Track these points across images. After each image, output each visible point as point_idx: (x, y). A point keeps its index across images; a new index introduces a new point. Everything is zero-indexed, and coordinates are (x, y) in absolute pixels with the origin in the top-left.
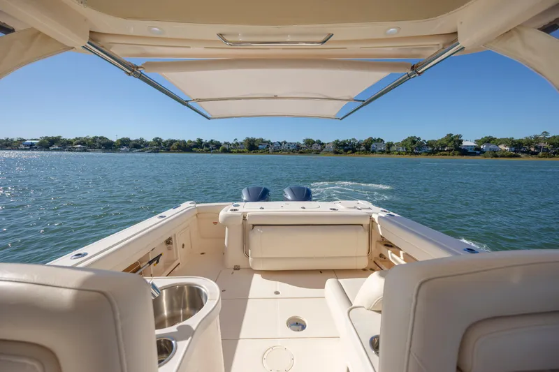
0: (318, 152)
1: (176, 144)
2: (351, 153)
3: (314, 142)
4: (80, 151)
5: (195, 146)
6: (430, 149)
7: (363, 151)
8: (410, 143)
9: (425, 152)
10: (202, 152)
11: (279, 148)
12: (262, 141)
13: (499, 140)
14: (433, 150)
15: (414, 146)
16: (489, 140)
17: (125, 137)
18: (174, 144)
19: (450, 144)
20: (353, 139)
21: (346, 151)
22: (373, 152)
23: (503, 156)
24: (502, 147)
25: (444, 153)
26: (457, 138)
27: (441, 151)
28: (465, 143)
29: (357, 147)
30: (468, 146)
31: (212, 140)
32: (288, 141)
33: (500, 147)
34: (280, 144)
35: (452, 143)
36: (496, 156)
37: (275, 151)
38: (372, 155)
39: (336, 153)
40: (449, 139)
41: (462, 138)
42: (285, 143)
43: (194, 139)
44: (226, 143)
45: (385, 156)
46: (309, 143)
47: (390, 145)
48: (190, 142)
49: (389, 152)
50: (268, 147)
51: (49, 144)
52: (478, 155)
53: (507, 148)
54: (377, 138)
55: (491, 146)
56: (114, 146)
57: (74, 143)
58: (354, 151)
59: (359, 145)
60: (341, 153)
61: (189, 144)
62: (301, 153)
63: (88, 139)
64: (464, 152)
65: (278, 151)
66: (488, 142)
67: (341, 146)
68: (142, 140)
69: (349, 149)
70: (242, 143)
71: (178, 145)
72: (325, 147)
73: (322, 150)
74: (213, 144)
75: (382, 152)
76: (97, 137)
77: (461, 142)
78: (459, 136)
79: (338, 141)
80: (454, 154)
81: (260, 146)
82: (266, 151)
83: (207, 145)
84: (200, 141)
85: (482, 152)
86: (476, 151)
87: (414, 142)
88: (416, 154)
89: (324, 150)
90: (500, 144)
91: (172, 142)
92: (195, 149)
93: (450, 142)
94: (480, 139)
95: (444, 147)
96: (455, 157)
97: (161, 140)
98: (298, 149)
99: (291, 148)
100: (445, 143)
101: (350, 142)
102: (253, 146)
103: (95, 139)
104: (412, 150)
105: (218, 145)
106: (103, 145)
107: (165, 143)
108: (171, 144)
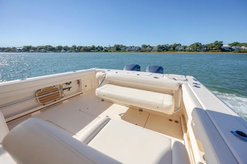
0: (150, 51)
1: (83, 48)
2: (166, 51)
3: (147, 46)
4: (43, 52)
5: (91, 49)
6: (206, 49)
7: (172, 50)
8: (196, 46)
9: (203, 50)
10: (95, 52)
11: (131, 49)
12: (122, 46)
13: (241, 44)
14: (207, 49)
15: (198, 48)
16: (236, 44)
17: (60, 45)
18: (82, 48)
19: (217, 46)
20: (167, 44)
21: (163, 50)
22: (177, 50)
23: (243, 52)
24: (243, 47)
25: (213, 50)
26: (220, 43)
27: (211, 50)
28: (224, 46)
29: (169, 48)
30: (225, 47)
31: (99, 46)
32: (135, 46)
33: (242, 47)
34: (131, 47)
35: (218, 45)
36: (240, 52)
37: (129, 51)
38: (176, 52)
39: (159, 51)
40: (216, 43)
41: (223, 43)
42: (133, 47)
43: (91, 46)
44: (105, 47)
45: (183, 52)
46: (145, 46)
47: (185, 47)
48: (89, 47)
49: (185, 51)
50: (125, 49)
51: (27, 49)
52: (231, 51)
53: (245, 48)
54: (178, 44)
55: (238, 47)
56: (55, 49)
57: (38, 48)
58: (167, 50)
59: (170, 47)
60: (161, 51)
61: (88, 48)
62: (142, 51)
63: (43, 47)
64: (223, 50)
65: (130, 51)
66: (235, 45)
67: (161, 48)
68: (67, 46)
69: (165, 49)
70: (113, 47)
71: (84, 49)
72: (153, 48)
73: (151, 50)
74: (99, 48)
75: (182, 50)
76: (47, 46)
77: (222, 45)
78: (222, 42)
79: (160, 45)
80: (218, 51)
81: (121, 49)
82: (124, 51)
83: (97, 48)
84: (94, 47)
85: (233, 50)
86: (230, 50)
87: (198, 45)
88: (199, 51)
89: (153, 50)
90: (242, 46)
91: (81, 47)
92: (91, 50)
93: (216, 45)
94: (231, 43)
95: (213, 48)
96: (219, 53)
97: (76, 46)
98: (139, 50)
99: (136, 49)
100: (214, 45)
101: (166, 46)
102: (118, 48)
103: (46, 47)
104: (197, 50)
105: (102, 49)
106: (50, 49)
107: (78, 48)
108: (81, 48)
